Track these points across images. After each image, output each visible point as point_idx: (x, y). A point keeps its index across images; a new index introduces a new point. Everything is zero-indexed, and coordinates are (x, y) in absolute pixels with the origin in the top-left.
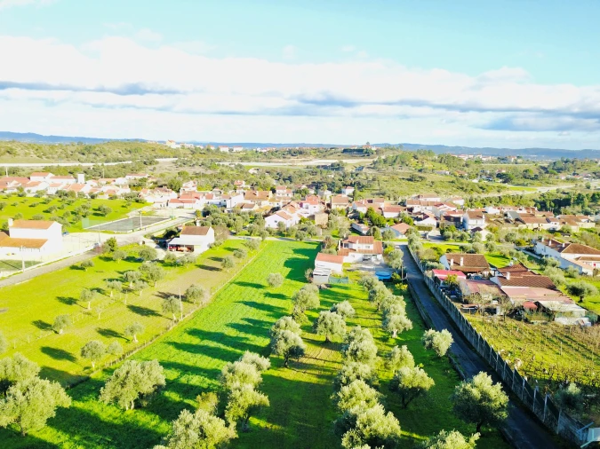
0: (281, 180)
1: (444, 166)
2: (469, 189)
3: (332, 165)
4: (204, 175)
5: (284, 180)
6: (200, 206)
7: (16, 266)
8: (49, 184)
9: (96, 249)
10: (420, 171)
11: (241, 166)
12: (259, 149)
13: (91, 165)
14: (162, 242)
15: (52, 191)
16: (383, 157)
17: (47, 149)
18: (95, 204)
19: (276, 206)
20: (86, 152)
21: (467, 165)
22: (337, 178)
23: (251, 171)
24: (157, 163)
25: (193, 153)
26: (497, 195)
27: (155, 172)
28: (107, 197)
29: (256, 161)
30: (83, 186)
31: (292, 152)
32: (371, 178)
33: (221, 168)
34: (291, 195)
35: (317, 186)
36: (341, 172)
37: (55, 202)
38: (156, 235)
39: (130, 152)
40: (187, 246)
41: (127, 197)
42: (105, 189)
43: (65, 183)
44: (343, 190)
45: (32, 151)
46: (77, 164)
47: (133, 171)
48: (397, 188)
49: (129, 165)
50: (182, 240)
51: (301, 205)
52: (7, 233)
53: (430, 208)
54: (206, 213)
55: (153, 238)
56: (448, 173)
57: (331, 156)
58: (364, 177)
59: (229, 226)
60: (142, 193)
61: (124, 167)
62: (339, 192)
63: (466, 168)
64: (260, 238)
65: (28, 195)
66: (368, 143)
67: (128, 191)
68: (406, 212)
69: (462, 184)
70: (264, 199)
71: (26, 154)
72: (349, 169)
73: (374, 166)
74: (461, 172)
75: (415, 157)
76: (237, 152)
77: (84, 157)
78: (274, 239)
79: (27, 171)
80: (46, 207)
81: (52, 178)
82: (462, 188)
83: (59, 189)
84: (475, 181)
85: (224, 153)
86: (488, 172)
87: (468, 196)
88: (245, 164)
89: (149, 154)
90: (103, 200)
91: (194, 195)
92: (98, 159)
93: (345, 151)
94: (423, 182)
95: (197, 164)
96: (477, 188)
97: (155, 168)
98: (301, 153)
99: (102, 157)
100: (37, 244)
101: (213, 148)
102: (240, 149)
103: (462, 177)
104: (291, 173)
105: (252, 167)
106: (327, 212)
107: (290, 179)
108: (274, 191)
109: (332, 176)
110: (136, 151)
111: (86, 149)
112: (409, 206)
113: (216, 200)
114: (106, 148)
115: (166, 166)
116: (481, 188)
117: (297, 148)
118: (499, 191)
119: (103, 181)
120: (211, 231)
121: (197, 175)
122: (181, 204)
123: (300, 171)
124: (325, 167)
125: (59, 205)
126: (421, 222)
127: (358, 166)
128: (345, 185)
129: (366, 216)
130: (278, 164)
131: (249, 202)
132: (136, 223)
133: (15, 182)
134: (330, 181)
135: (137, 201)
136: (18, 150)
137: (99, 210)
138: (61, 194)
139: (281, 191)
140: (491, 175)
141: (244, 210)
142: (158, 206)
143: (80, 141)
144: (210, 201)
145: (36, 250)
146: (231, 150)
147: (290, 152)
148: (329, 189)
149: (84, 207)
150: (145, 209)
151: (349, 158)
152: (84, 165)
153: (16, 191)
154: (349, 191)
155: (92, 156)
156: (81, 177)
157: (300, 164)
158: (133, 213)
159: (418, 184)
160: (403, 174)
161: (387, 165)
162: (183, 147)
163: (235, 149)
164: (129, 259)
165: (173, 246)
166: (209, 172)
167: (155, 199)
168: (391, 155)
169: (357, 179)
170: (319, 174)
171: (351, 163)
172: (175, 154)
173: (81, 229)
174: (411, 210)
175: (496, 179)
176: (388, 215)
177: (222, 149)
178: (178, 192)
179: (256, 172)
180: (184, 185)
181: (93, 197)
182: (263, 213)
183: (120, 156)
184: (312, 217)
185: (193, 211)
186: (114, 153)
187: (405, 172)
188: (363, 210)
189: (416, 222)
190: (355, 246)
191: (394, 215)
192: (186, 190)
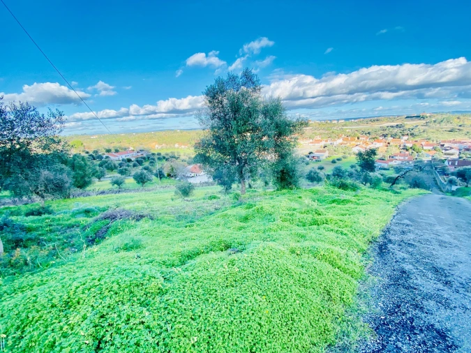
0: (364, 134)
3: (397, 126)
4: (324, 133)
5: (366, 134)
6: (323, 143)
10: (460, 126)
14: (308, 156)
16: (434, 119)
19: (359, 144)
22: (398, 132)
23: (348, 131)
31: (373, 120)
32: (422, 131)
34: (368, 140)
35: (385, 136)
36: (402, 129)
40: (317, 157)
48: (440, 136)
50: (315, 155)
51: (372, 143)
53: (457, 145)
54: (325, 147)
55: (304, 155)
57: (397, 121)
58: (417, 130)
59: (335, 151)
62: (400, 138)
64: (349, 156)
66: (424, 112)
68: (439, 147)
70: (353, 141)
72: (407, 127)
73: (426, 125)
75: (458, 118)
76: (341, 123)
85: (335, 123)
91: (320, 141)
93: (407, 117)
94: (461, 132)
98: (378, 120)
101: (329, 122)
102: (343, 121)
104: (370, 131)
105: (348, 129)
107: (369, 133)
108: (358, 138)
109: (396, 130)
112: (442, 144)
113: (329, 142)
117: (376, 118)
120: (327, 152)
121: (321, 134)
122: (314, 144)
123: (376, 129)
124: (392, 127)
126: (447, 152)
127: (415, 125)
128: (403, 135)
129: (411, 148)
130: (363, 127)
131: (345, 142)
134: (394, 133)
139: (363, 138)
141: (342, 145)
142: (305, 145)
147: (371, 121)
148: (391, 136)
151: (410, 121)
154: (406, 138)
157: (376, 126)
159: (457, 133)
160: (447, 128)
161: (436, 123)
165: (312, 157)
166: (327, 132)
168: (439, 118)
169: (412, 132)
170: (387, 130)
171: (409, 124)
174: (443, 145)
176: (426, 148)
179: (350, 131)
180: (315, 137)
184: (378, 148)
185: (319, 146)
187: (449, 126)
188: (409, 145)
189: (444, 151)
190: (396, 158)
191: (430, 148)
192: (316, 139)
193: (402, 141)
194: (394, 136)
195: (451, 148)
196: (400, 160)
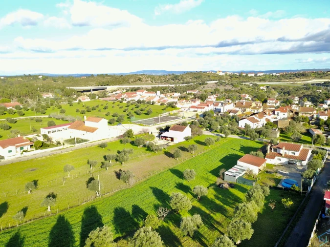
3: (325, 83)
12: (274, 74)
20: (175, 79)
23: (261, 88)
24: (207, 84)
25: (231, 78)
29: (269, 81)
31: (298, 75)
37: (133, 106)
39: (196, 78)
47: (193, 89)
49: (192, 85)
51: (274, 112)
57: (326, 77)
61: (189, 87)
71: (146, 81)
76: (260, 76)
81: (146, 93)
85: (251, 77)
92: (179, 82)
97: (204, 87)
98: (303, 75)
99: (182, 81)
101: (244, 74)
102: (262, 74)
105: (264, 86)
106: (293, 118)
107: (289, 93)
108: (266, 102)
109: (320, 91)
110: (199, 77)
111: (175, 77)
114: (185, 76)
115: (211, 86)
117: (301, 73)
120: (188, 129)
121: (226, 91)
123: (298, 87)
136: (144, 79)
141: (230, 114)
142: (183, 109)
144: (217, 107)
145: (92, 133)
146: (256, 75)
155: (177, 81)
156: (158, 92)
157: (300, 82)
158: (166, 114)
162: (226, 75)
163: (258, 75)
165: (163, 137)
166: (233, 89)
167: (182, 106)
172: (221, 78)
173: (130, 122)
177: (250, 75)
183: (190, 80)
186: (188, 79)
192: (209, 100)
196: (286, 156)
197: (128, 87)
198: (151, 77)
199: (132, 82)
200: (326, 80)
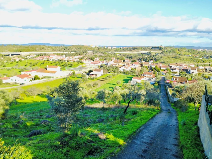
0: (128, 58)
1: (189, 53)
2: (197, 61)
3: (147, 53)
4: (102, 56)
5: (129, 58)
6: (100, 64)
7: (49, 77)
8: (55, 58)
9: (69, 75)
10: (179, 55)
11: (115, 53)
12: (121, 48)
13: (67, 53)
14: (88, 74)
15: (57, 60)
16: (166, 50)
17: (54, 48)
18: (69, 63)
19: (124, 65)
20: (65, 49)
21: (199, 53)
22: (148, 57)
23: (118, 55)
24: (87, 52)
25: (99, 49)
26: (208, 64)
27: (87, 55)
28: (72, 61)
29: (120, 52)
30: (65, 58)
31: (133, 48)
32: (160, 57)
33: (108, 54)
34: (130, 62)
35: (140, 60)
36: (150, 55)
37: (58, 62)
38: (86, 72)
40: (95, 75)
41: (78, 62)
42: (71, 59)
43: (60, 58)
44: (149, 61)
45: (50, 48)
46: (63, 52)
47: (80, 55)
48: (169, 61)
49: (79, 53)
50: (94, 73)
51: (132, 65)
52: (46, 69)
53: (178, 66)
54: (101, 66)
55: (85, 73)
56: (190, 56)
58: (158, 57)
59: (108, 70)
60: (82, 61)
61: (77, 53)
62: (148, 61)
63: (198, 54)
64: (117, 74)
65: (50, 61)
66: (161, 45)
67: (78, 60)
68: (169, 68)
69: (195, 59)
70: (120, 63)
71: (48, 49)
72: (153, 54)
73: (162, 53)
74: (196, 55)
75: (178, 50)
76: (114, 49)
77: (65, 50)
78: (122, 74)
79: (48, 55)
80: (55, 64)
81: (56, 56)
82: (195, 61)
83: (58, 59)
84: (201, 59)
85: (109, 49)
86: (207, 55)
87: (196, 64)
88: (116, 53)
89: (85, 49)
90: (71, 62)
91: (98, 61)
92: (69, 51)
93: (152, 48)
94: (180, 59)
95: (100, 53)
96: (201, 61)
98: (136, 49)
99: (70, 50)
100: (54, 72)
101: (106, 47)
102: (115, 48)
103: (196, 57)
104: (132, 55)
105: (118, 54)
106: (141, 67)
107: (131, 57)
108: (124, 61)
109: (146, 56)
110: (81, 48)
111: (65, 48)
112: (170, 66)
113: (105, 63)
114: (72, 47)
115: (90, 53)
116: (202, 61)
117: (135, 47)
118: (210, 62)
119: (71, 57)
120: (102, 70)
121: (100, 56)
122: (94, 64)
123: (135, 55)
124: (144, 53)
125: (59, 63)
126: (173, 71)
127: (157, 53)
128: (151, 60)
129: (154, 68)
130: (128, 53)
131: (115, 63)
132: (81, 69)
133: (46, 57)
134: (145, 58)
135: (81, 63)
136: (46, 48)
137: (70, 65)
138: (59, 60)
139: (127, 61)
140: (208, 57)
141: (113, 66)
142: (87, 64)
143: (64, 46)
144: (103, 63)
145: (54, 74)
146: (112, 48)
147: (132, 48)
148: (144, 60)
149: (66, 64)
150: (83, 65)
151: (154, 50)
152: (65, 53)
153: (47, 59)
154: (152, 61)
155: (67, 50)
156: (64, 56)
157: (135, 52)
158: (80, 66)
159: (178, 59)
160: (173, 56)
161: (167, 53)
162: (96, 47)
164: (78, 77)
165: (91, 75)
166: (104, 55)
167: (86, 62)
168: (169, 49)
169: (155, 57)
170: (142, 56)
171: (154, 52)
172: (93, 49)
173: (65, 70)
174: (171, 67)
175: (210, 58)
176: (162, 68)
177: (109, 48)
178: (94, 61)
179: (119, 55)
180: (95, 59)
181: (68, 61)
182: (119, 67)
183: (76, 50)
184: (136, 68)
185: (97, 66)
186: (74, 49)
187: (174, 55)
188: (153, 67)
189: (171, 71)
190: (146, 75)
191: (164, 68)
192: (96, 60)
193: (150, 63)
194: (145, 60)
195: (175, 69)
196: (148, 77)
197: (37, 53)
198: (50, 47)
199: (38, 50)
200: (148, 51)
